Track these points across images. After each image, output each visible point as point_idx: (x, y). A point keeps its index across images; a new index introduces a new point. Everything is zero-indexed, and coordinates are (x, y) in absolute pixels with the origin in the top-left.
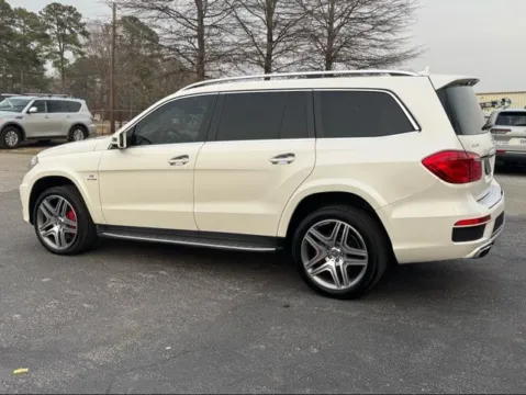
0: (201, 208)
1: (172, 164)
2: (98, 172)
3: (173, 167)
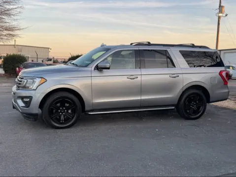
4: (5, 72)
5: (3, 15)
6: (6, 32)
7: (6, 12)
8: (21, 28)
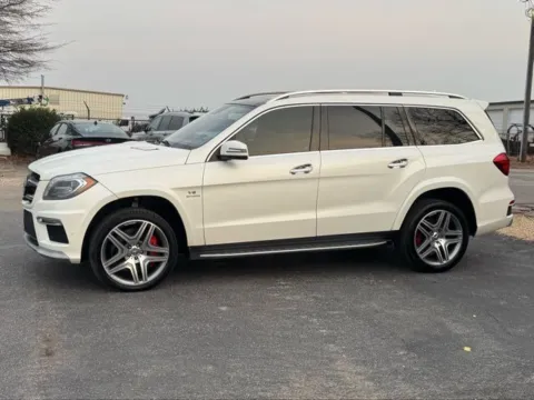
0: (323, 214)
1: (293, 173)
2: (202, 187)
3: (294, 176)
4: (12, 151)
5: (7, 15)
6: (13, 56)
7: (13, 7)
8: (50, 45)
